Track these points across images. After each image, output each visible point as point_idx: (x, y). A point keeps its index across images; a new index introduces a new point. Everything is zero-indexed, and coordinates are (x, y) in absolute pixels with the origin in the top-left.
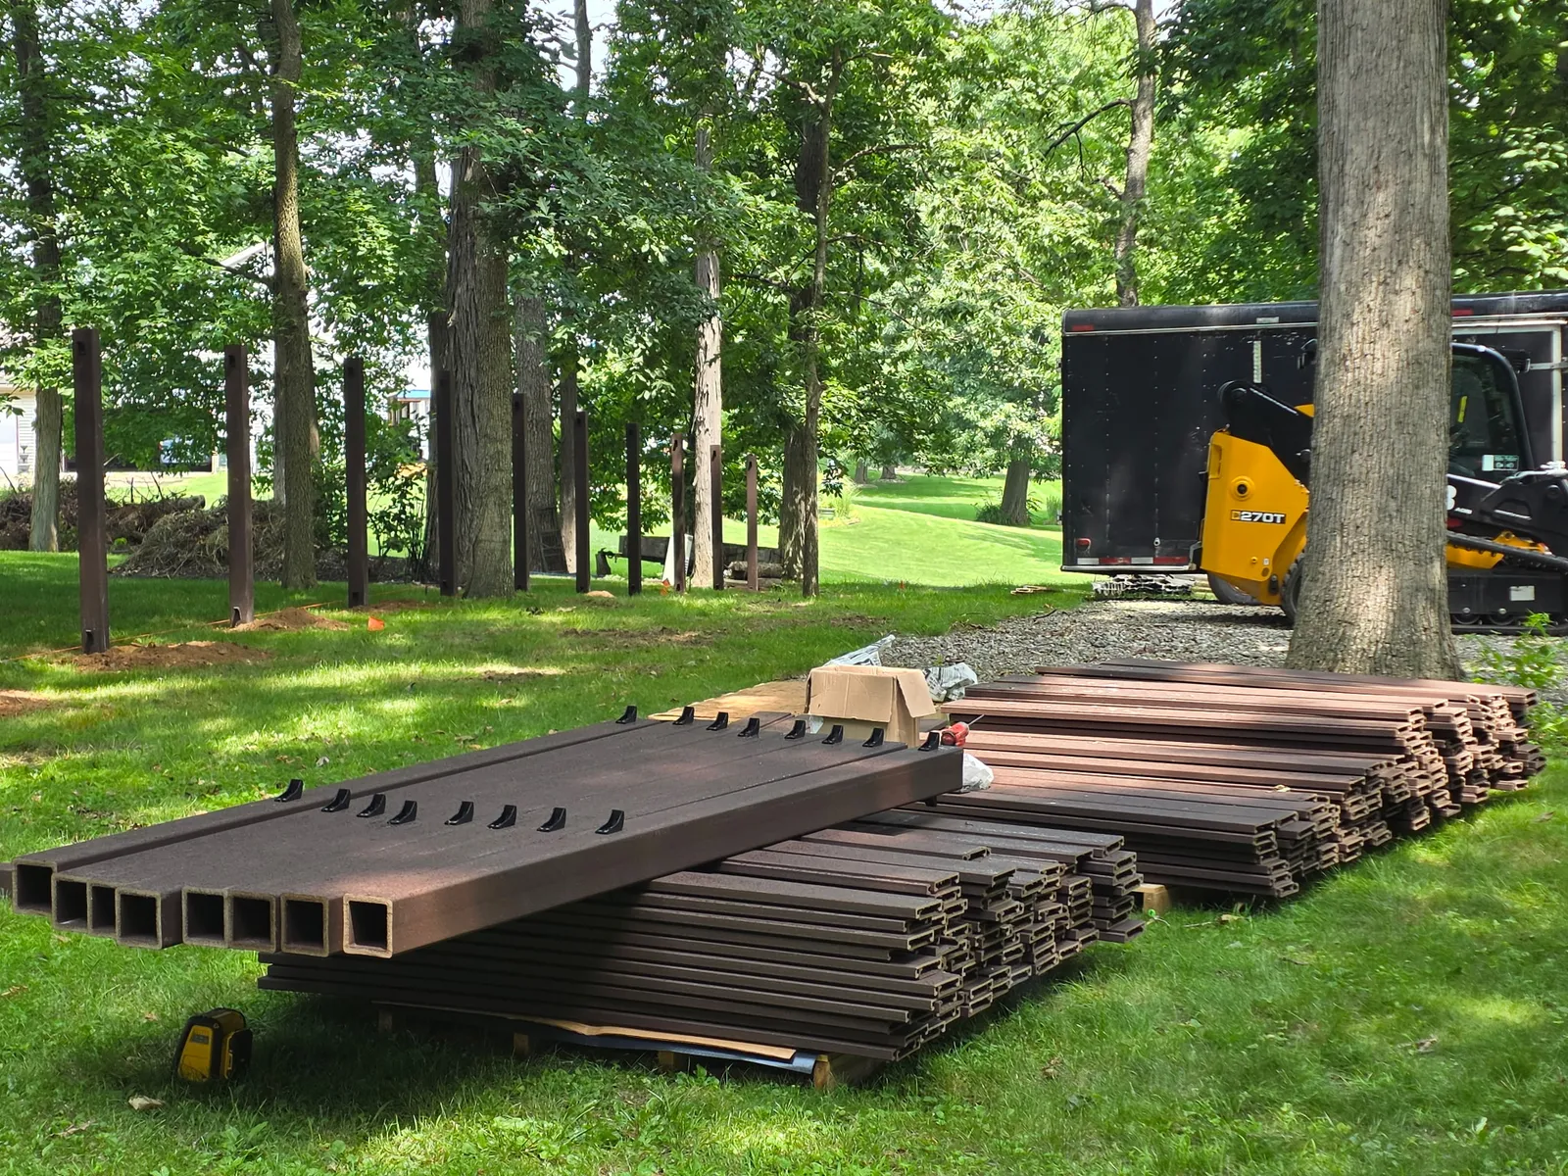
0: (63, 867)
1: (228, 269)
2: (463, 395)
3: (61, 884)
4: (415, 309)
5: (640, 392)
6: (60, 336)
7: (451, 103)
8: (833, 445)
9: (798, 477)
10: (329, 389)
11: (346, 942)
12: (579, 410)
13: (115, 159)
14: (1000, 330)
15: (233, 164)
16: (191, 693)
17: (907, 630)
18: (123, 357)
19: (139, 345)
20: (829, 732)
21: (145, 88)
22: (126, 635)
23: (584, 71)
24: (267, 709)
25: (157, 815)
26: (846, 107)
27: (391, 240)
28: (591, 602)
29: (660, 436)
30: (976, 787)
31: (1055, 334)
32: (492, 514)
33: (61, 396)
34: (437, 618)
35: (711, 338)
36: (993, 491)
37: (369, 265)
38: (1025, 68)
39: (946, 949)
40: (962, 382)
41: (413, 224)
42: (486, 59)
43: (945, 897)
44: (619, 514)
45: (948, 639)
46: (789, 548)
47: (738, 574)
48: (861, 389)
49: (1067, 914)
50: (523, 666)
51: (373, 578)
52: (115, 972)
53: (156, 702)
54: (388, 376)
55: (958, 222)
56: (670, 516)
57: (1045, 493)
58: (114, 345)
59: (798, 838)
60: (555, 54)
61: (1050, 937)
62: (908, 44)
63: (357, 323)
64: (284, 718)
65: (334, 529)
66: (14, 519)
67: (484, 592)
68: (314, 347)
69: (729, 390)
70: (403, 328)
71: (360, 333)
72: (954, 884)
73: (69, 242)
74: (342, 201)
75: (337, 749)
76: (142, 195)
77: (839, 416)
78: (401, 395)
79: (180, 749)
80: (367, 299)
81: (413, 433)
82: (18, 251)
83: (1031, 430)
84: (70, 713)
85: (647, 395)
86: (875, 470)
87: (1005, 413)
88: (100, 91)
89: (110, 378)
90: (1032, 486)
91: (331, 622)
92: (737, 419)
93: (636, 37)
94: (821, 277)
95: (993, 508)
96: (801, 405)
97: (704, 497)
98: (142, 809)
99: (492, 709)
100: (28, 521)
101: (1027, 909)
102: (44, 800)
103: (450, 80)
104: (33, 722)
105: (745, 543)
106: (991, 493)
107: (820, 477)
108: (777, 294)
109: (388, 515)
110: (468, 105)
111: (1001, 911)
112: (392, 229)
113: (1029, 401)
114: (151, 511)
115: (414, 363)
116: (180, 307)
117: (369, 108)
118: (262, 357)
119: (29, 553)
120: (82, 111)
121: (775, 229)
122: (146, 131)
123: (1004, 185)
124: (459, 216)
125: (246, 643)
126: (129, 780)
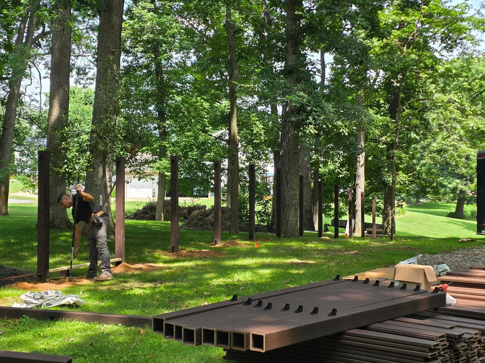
0: (167, 319)
1: (215, 137)
2: (284, 176)
3: (166, 325)
4: (270, 149)
5: (339, 175)
6: (166, 157)
7: (283, 88)
8: (400, 192)
9: (389, 202)
10: (243, 173)
11: (251, 347)
12: (319, 180)
13: (183, 105)
14: (456, 157)
15: (217, 106)
16: (202, 265)
17: (425, 252)
18: (184, 163)
19: (188, 160)
20: (402, 286)
21: (193, 84)
22: (183, 247)
23: (323, 77)
24: (224, 271)
25: (193, 304)
26: (406, 87)
27: (263, 129)
28: (323, 240)
29: (344, 188)
30: (450, 305)
31: (474, 158)
32: (292, 213)
33: (166, 175)
34: (275, 244)
35: (361, 158)
36: (453, 207)
37: (257, 136)
38: (464, 74)
39: (441, 358)
40: (442, 173)
41: (270, 124)
42: (294, 74)
43: (441, 341)
44: (331, 213)
45: (439, 256)
46: (386, 225)
47: (369, 232)
48: (410, 175)
49: (482, 348)
50: (302, 260)
51: (256, 231)
52: (180, 352)
53: (192, 268)
54: (261, 169)
55: (442, 122)
56: (347, 213)
57: (470, 208)
58: (181, 160)
59: (392, 320)
60: (315, 72)
61: (476, 355)
62: (426, 67)
63: (252, 153)
64: (230, 274)
65: (245, 216)
66: (151, 211)
67: (290, 236)
68: (239, 161)
69: (367, 174)
70: (266, 155)
71: (253, 157)
72: (444, 337)
73: (169, 129)
74: (249, 117)
75: (247, 285)
76: (191, 115)
77: (402, 183)
78: (265, 175)
79: (199, 282)
80: (256, 146)
81: (268, 187)
82: (154, 132)
83: (465, 188)
84: (167, 271)
85: (341, 176)
86: (413, 200)
87: (456, 183)
88: (179, 85)
89: (180, 169)
90: (465, 206)
91: (244, 245)
92: (369, 184)
93: (339, 66)
94: (397, 140)
95: (452, 213)
96: (390, 179)
97: (359, 208)
98: (188, 301)
99: (293, 274)
100: (155, 212)
101: (468, 346)
102: (160, 297)
103: (283, 81)
104: (157, 273)
105: (371, 222)
106: (452, 208)
107: (396, 202)
108: (383, 145)
109: (261, 212)
110: (288, 88)
111: (460, 346)
112: (264, 125)
113: (465, 179)
114: (191, 209)
115: (269, 166)
116: (201, 148)
117: (258, 89)
118: (224, 163)
119: (155, 221)
120: (174, 91)
121: (382, 125)
122: (192, 97)
123: (458, 111)
124: (285, 121)
125: (219, 250)
126: (184, 292)
